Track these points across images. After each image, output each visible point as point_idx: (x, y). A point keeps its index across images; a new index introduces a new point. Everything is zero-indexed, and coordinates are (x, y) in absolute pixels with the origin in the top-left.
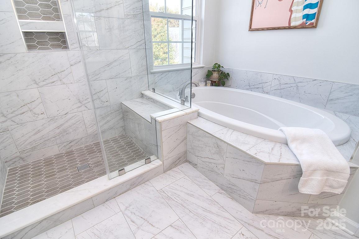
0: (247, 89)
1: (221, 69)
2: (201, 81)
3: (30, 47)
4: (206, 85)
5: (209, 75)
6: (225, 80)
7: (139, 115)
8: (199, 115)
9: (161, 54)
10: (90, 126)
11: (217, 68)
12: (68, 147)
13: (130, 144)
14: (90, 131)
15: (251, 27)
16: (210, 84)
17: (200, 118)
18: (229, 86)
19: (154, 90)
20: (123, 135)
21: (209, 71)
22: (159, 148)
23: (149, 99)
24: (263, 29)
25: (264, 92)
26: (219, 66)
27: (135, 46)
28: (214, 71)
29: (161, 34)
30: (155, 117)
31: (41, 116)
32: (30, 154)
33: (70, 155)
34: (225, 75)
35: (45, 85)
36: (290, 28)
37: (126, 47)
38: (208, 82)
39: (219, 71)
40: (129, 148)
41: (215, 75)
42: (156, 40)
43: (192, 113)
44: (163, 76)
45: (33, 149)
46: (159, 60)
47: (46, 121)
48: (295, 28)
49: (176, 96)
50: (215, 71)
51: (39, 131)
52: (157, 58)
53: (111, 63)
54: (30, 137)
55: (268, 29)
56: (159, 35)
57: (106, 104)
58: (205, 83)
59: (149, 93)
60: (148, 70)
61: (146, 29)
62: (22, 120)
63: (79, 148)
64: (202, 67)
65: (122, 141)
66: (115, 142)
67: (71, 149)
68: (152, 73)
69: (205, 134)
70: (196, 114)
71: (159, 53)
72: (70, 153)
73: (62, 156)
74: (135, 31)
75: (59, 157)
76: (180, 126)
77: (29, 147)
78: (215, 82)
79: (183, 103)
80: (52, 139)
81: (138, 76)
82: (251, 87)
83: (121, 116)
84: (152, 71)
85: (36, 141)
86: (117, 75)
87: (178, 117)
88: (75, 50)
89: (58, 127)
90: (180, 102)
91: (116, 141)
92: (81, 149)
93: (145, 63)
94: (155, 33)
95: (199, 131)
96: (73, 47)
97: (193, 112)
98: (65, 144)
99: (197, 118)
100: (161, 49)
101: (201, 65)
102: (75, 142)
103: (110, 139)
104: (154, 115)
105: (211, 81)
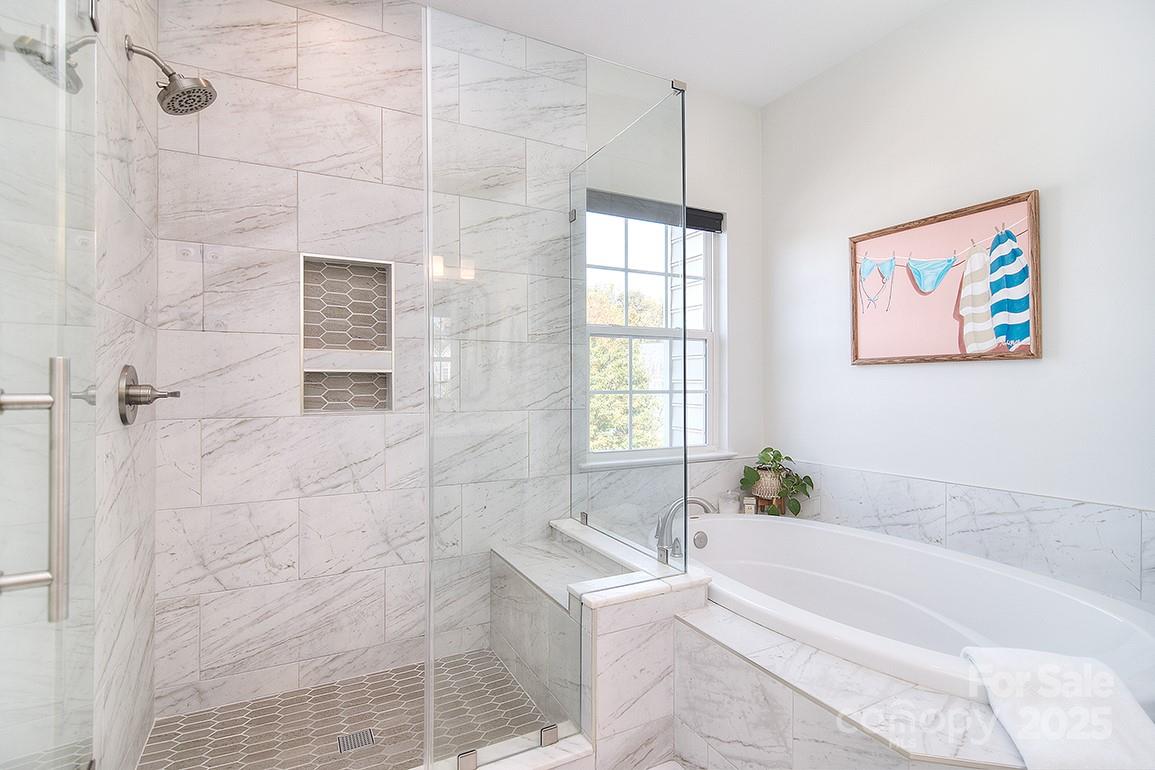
0: (873, 528)
1: (785, 463)
2: (726, 499)
3: (308, 404)
4: (742, 509)
5: (748, 481)
6: (801, 498)
7: (538, 587)
8: (711, 597)
9: (617, 413)
10: (398, 613)
11: (772, 462)
12: (324, 672)
13: (500, 683)
14: (394, 628)
15: (857, 356)
16: (753, 507)
17: (713, 607)
18: (816, 517)
19: (585, 517)
20: (481, 652)
21: (747, 470)
22: (585, 693)
23: (571, 541)
24: (891, 361)
25: (927, 538)
26: (778, 456)
27: (546, 402)
28: (762, 469)
29: (619, 361)
30: (580, 593)
31: (286, 573)
32: (224, 683)
33: (324, 698)
34: (799, 481)
35: (317, 492)
36: (965, 358)
37: (524, 405)
38: (747, 500)
39: (778, 470)
40: (494, 693)
41: (769, 484)
42: (605, 376)
43: (690, 588)
44: (611, 479)
45: (237, 666)
46: (612, 431)
47: (292, 587)
48: (979, 357)
49: (647, 538)
50: (765, 469)
51: (267, 616)
52: (603, 426)
53: (480, 445)
54: (241, 630)
55: (905, 361)
56: (615, 363)
57: (451, 551)
58: (738, 502)
59: (570, 526)
60: (573, 461)
61: (575, 366)
62: (238, 579)
63: (352, 681)
64: (729, 458)
65: (476, 669)
66: (456, 670)
67: (328, 681)
68: (582, 471)
69: (725, 658)
70: (703, 593)
71: (612, 412)
72: (325, 693)
73: (302, 699)
74: (548, 370)
75: (295, 699)
76: (651, 627)
77: (228, 659)
78: (770, 502)
79: (664, 557)
80: (291, 644)
81: (547, 477)
82: (882, 521)
83: (486, 589)
84: (583, 465)
85: (252, 643)
86: (491, 474)
87: (646, 597)
88: (406, 411)
89: (316, 609)
90: (656, 555)
91: (461, 669)
92: (358, 683)
93: (565, 445)
94: (604, 359)
95: (709, 645)
96: (400, 404)
97: (692, 587)
98: (319, 662)
99: (706, 605)
100: (618, 402)
101: (726, 453)
102: (346, 659)
103: (444, 660)
104: (578, 588)
105: (757, 498)
